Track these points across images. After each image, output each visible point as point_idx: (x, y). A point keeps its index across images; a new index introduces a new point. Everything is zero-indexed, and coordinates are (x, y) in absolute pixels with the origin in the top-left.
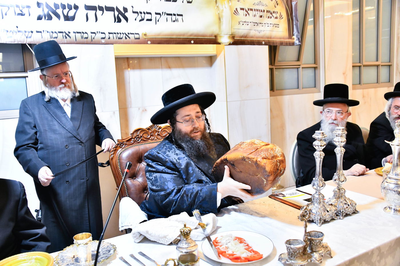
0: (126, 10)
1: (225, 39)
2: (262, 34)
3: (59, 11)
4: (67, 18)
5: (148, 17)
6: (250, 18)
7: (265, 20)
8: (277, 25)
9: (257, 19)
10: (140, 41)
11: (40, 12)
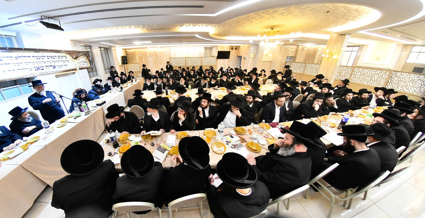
0: (55, 66)
1: (78, 69)
2: (85, 67)
3: (40, 68)
4: (42, 69)
5: (60, 66)
6: (82, 64)
7: (85, 64)
8: (87, 64)
9: (83, 64)
10: (60, 72)
11: (35, 69)
